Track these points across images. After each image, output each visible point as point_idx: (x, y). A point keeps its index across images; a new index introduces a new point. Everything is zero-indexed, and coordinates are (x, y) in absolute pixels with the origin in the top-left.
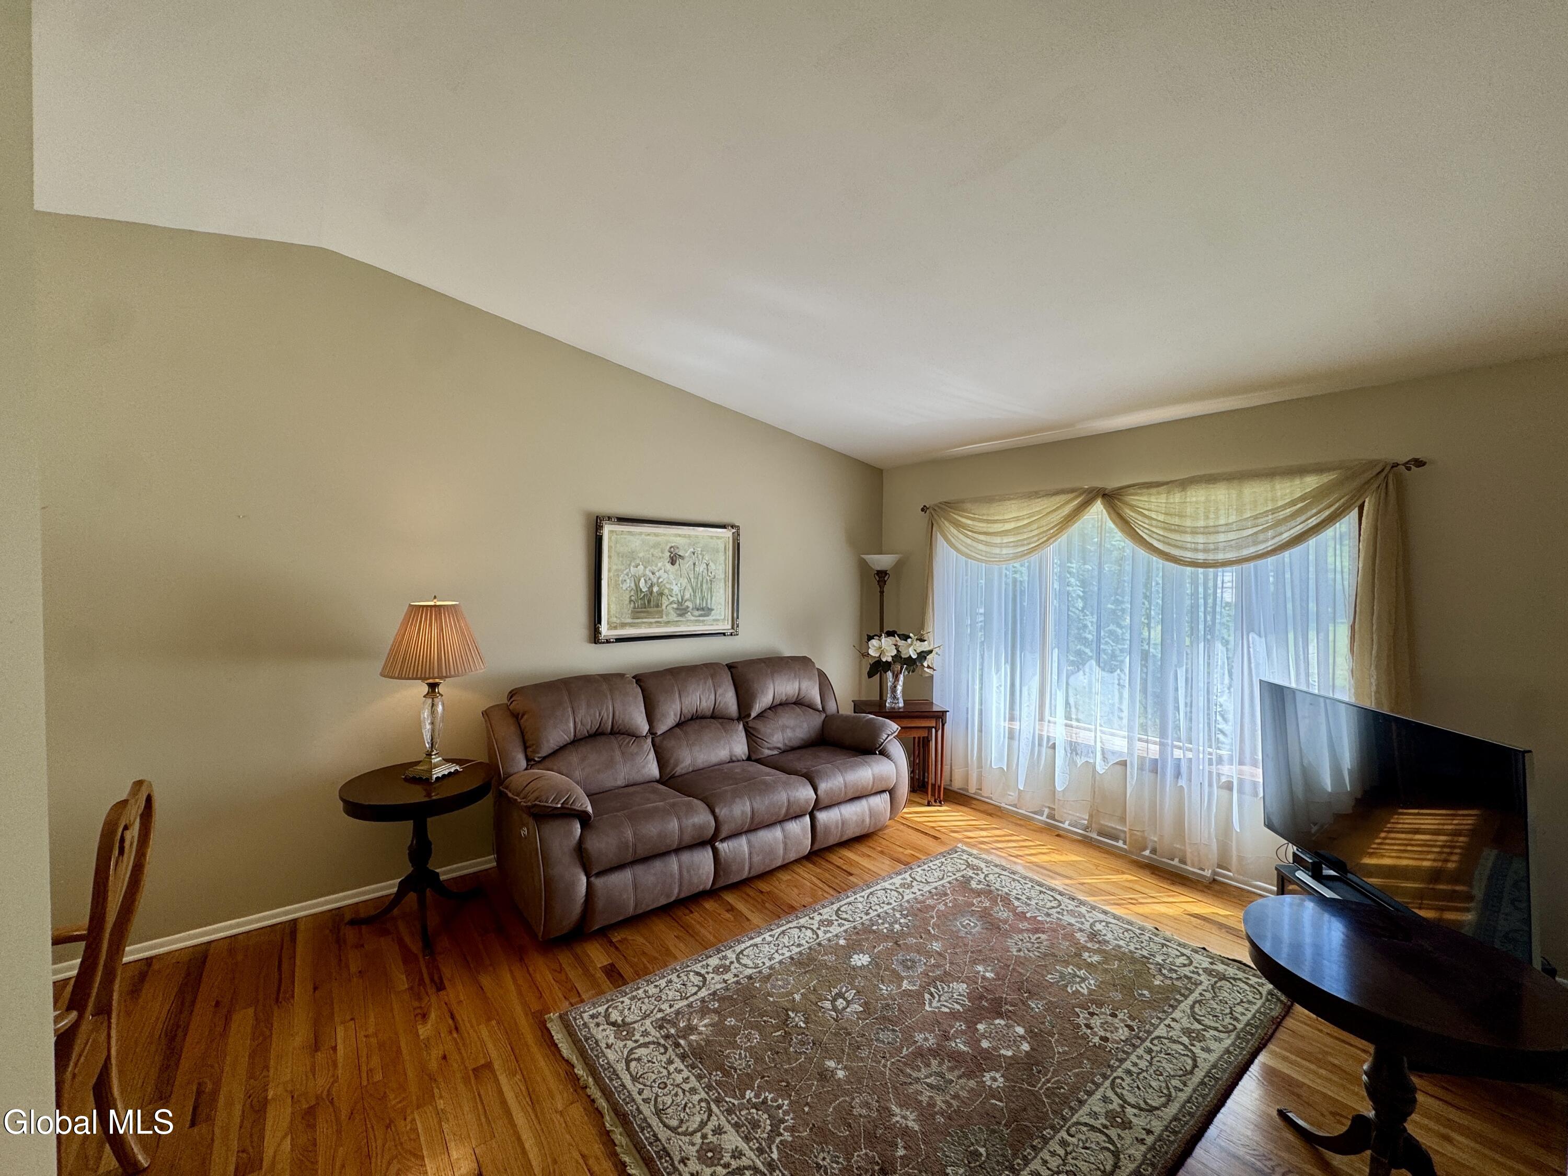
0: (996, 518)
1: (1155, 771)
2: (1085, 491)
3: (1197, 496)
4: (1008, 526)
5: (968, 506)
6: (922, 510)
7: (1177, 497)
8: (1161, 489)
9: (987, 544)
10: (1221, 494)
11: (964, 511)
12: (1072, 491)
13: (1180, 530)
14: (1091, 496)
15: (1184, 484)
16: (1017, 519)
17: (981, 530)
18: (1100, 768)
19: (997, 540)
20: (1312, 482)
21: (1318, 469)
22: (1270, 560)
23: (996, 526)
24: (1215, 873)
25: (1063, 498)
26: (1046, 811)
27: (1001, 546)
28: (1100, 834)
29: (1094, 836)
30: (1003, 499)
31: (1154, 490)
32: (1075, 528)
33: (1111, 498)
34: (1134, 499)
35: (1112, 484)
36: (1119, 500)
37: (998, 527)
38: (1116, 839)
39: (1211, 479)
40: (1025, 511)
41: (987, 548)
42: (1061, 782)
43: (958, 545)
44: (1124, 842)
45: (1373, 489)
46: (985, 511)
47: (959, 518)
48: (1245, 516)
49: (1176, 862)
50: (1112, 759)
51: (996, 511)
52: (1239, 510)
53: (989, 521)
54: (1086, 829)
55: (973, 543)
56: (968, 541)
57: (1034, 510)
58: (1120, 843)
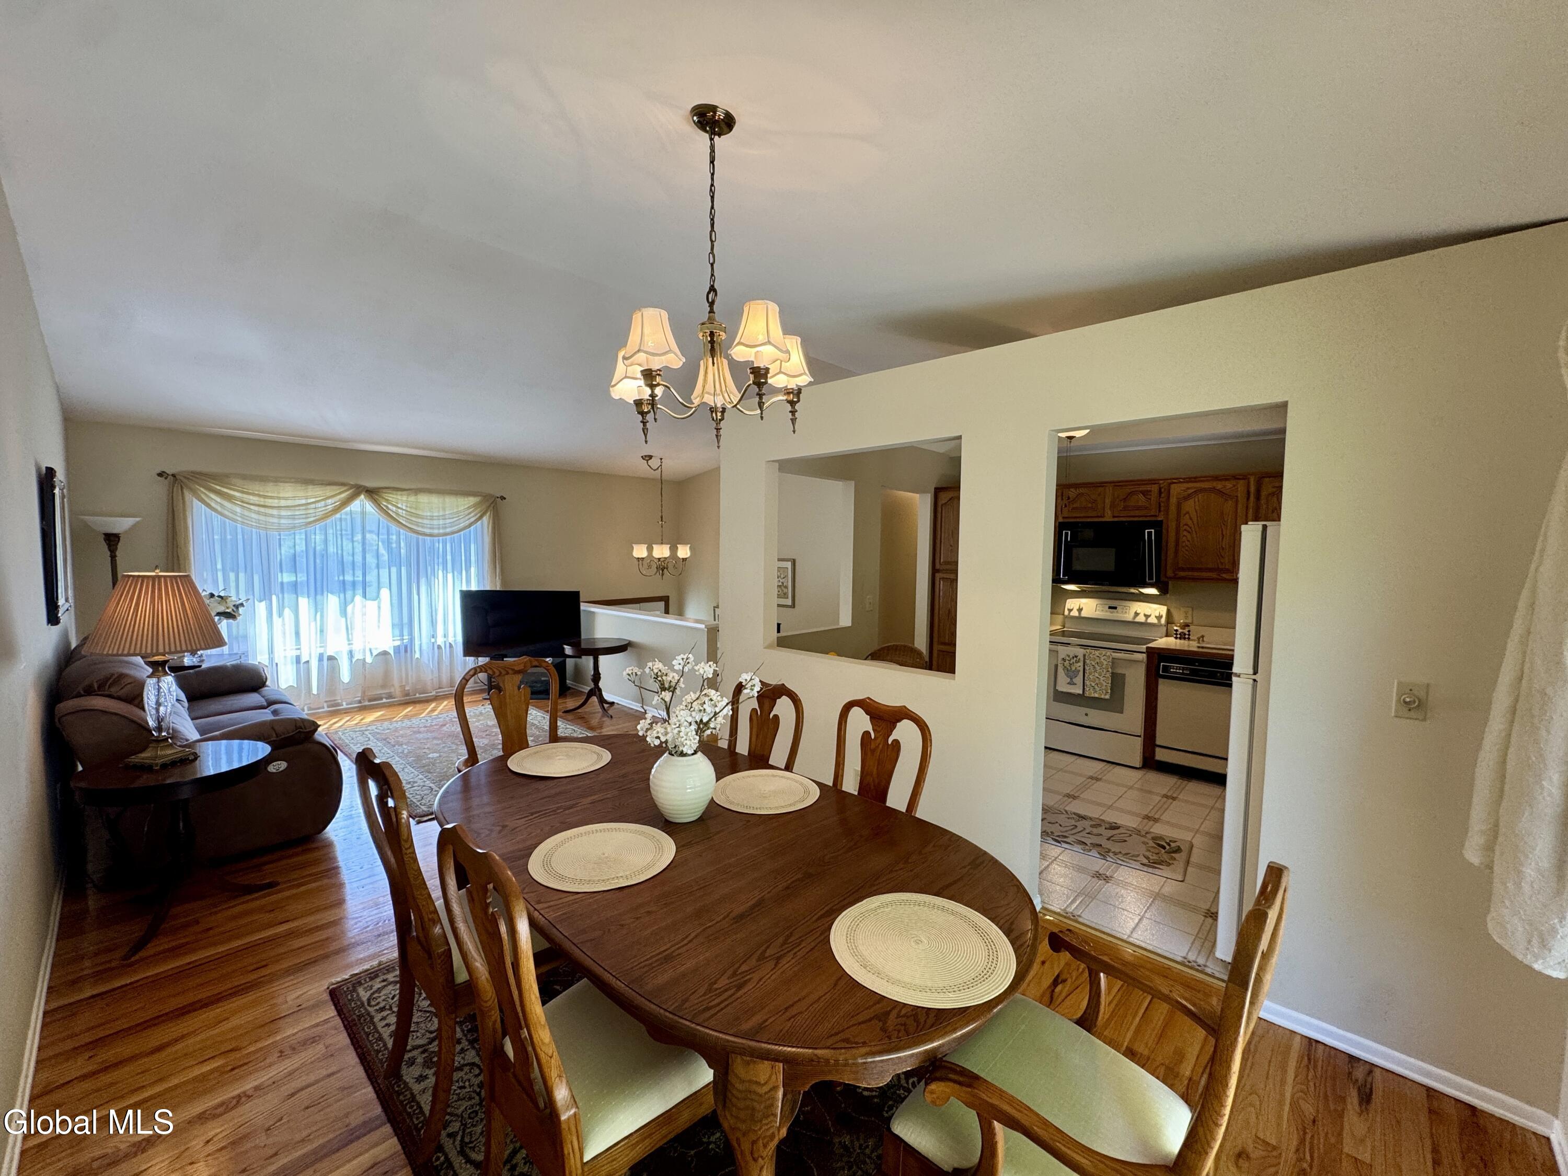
0: (270, 495)
1: (406, 651)
2: (352, 486)
3: (424, 499)
4: (283, 503)
5: (234, 481)
6: (160, 475)
7: (412, 498)
8: (404, 492)
9: (258, 513)
10: (435, 500)
11: (227, 483)
12: (343, 484)
13: (418, 516)
14: (359, 490)
15: (417, 491)
16: (294, 498)
17: (252, 502)
18: (369, 660)
19: (275, 512)
20: (472, 500)
21: (474, 494)
22: (456, 535)
23: (270, 501)
24: (437, 693)
25: (338, 489)
26: (325, 705)
27: (280, 517)
28: (370, 701)
29: (367, 703)
30: (277, 480)
31: (399, 493)
32: (345, 510)
33: (372, 493)
34: (386, 496)
35: (371, 484)
36: (377, 495)
37: (272, 502)
38: (381, 699)
39: (430, 491)
40: (301, 494)
41: (262, 518)
42: (345, 675)
43: (226, 513)
44: (387, 698)
45: (491, 508)
46: (256, 487)
47: (225, 490)
48: (447, 513)
49: (418, 695)
50: (375, 653)
51: (270, 489)
52: (444, 509)
53: (265, 497)
54: (360, 702)
55: (246, 513)
56: (238, 510)
57: (310, 494)
58: (384, 700)
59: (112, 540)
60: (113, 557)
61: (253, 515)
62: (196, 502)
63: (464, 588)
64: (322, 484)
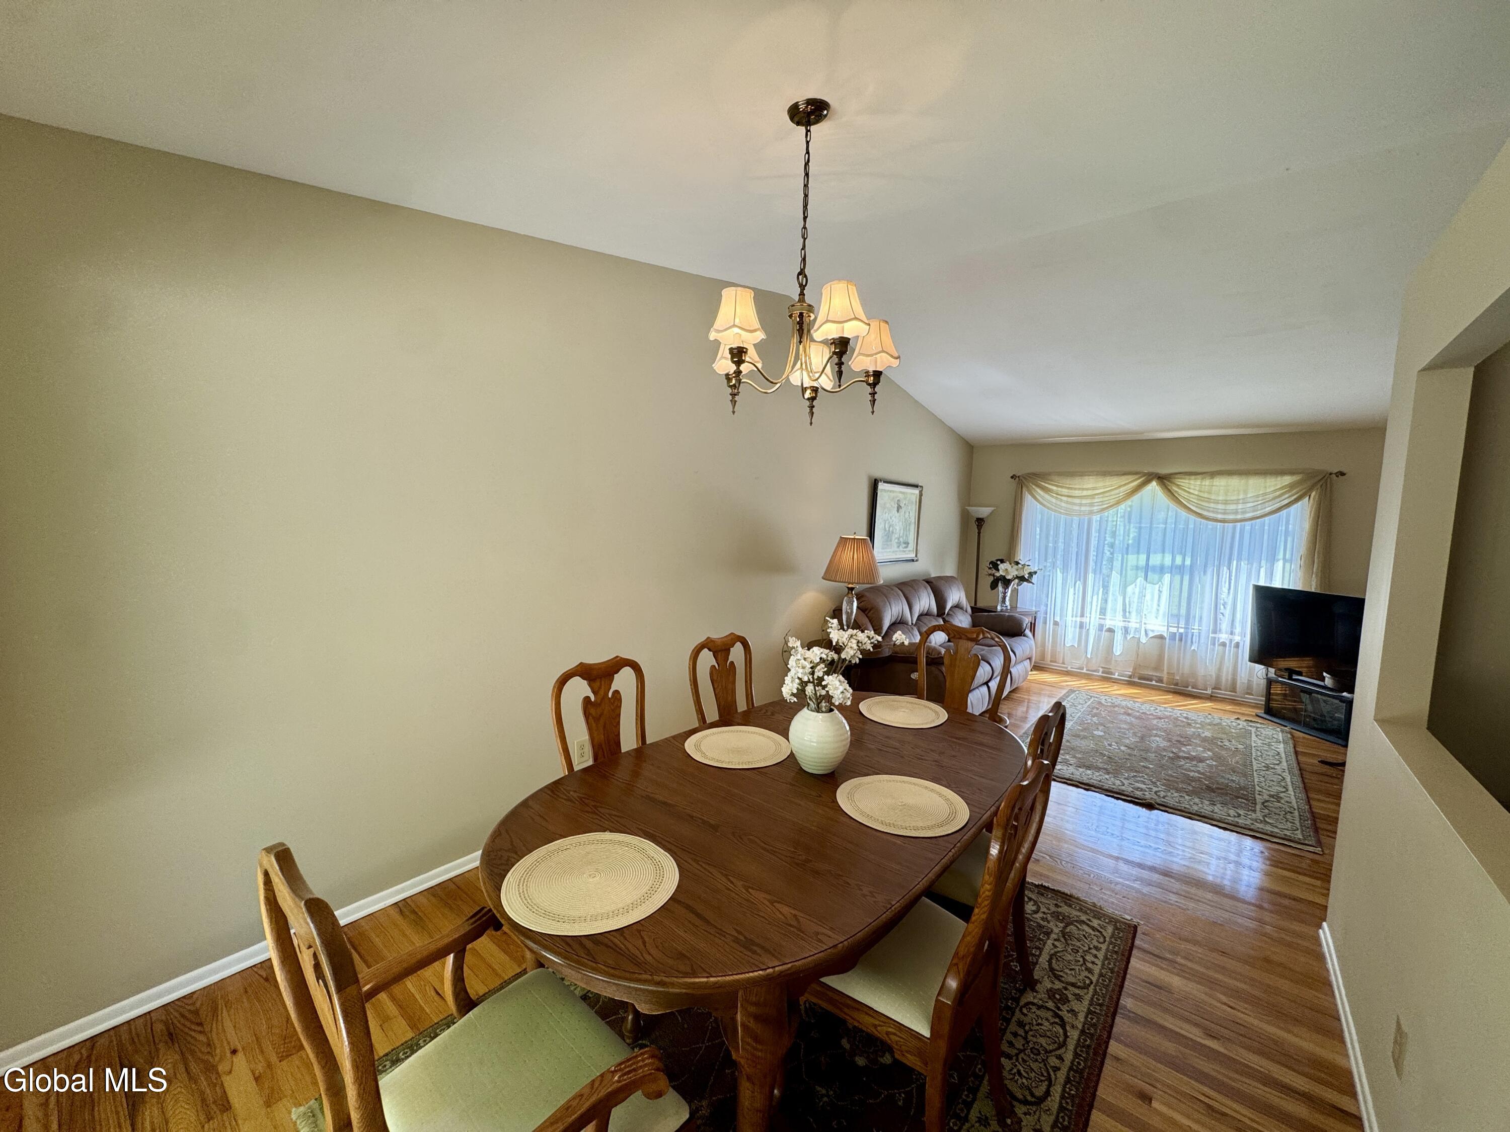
0: (1076, 487)
1: (1181, 640)
2: (1145, 474)
3: (1220, 482)
4: (1085, 493)
5: (1053, 477)
6: (1012, 477)
7: (1207, 482)
8: (1198, 476)
9: (1067, 502)
10: (1235, 482)
11: (1049, 480)
12: (1136, 473)
13: (1209, 500)
14: (1150, 477)
15: (1213, 475)
16: (1094, 489)
17: (1063, 493)
18: (1144, 640)
19: (1077, 501)
20: (1287, 480)
21: (1291, 473)
22: (1258, 520)
24: (1212, 692)
25: (1131, 478)
26: (1101, 670)
27: (1081, 505)
28: (1140, 678)
29: (1136, 680)
30: (1082, 474)
31: (1193, 477)
32: (1136, 497)
33: (1163, 480)
34: (1179, 481)
35: (1163, 471)
36: (1169, 481)
37: (1077, 493)
38: (1151, 681)
39: (1229, 473)
40: (1101, 484)
41: (1069, 506)
42: (1118, 650)
43: (1045, 503)
44: (1156, 682)
45: (1319, 486)
46: (1068, 482)
47: (1047, 485)
48: (1249, 496)
49: (1190, 688)
50: (1151, 635)
51: (1077, 482)
52: (1246, 492)
53: (1071, 488)
54: (1130, 677)
55: (1059, 503)
56: (1054, 500)
57: (1107, 484)
58: (1154, 683)
59: (980, 522)
60: (979, 533)
61: (1063, 505)
62: (1030, 497)
63: (1262, 583)
64: (1117, 475)
